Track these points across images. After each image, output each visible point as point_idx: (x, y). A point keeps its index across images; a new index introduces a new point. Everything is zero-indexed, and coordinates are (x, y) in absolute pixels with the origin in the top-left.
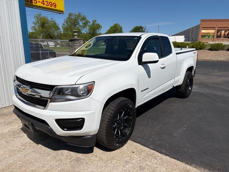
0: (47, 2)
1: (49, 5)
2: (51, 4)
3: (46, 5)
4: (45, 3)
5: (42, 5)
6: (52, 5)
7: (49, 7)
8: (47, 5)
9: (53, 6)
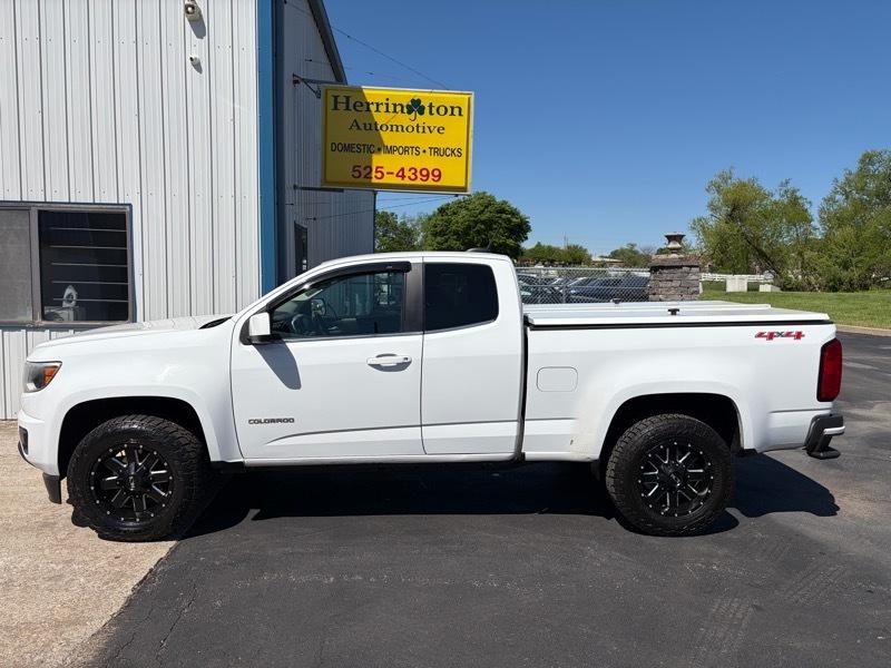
0: (413, 171)
1: (419, 176)
2: (424, 173)
3: (409, 178)
4: (407, 173)
5: (399, 181)
6: (428, 175)
7: (419, 182)
8: (413, 177)
9: (431, 176)
